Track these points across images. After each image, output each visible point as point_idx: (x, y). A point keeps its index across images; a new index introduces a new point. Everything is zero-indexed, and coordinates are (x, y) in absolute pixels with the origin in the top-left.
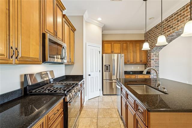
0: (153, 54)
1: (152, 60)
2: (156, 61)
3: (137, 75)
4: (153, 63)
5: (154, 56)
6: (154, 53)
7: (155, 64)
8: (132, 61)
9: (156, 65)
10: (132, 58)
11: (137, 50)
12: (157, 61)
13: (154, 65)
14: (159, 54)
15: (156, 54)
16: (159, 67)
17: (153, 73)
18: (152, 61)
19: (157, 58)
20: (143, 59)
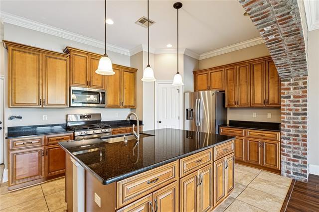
0: (286, 83)
1: (285, 98)
2: (299, 101)
3: (244, 130)
4: (289, 105)
5: (289, 89)
6: (289, 80)
7: (294, 107)
8: (244, 101)
9: (297, 110)
10: (244, 96)
11: (255, 80)
12: (301, 100)
13: (291, 110)
14: (305, 83)
15: (297, 84)
16: (306, 114)
17: (286, 128)
18: (286, 100)
19: (301, 94)
20: (271, 96)
